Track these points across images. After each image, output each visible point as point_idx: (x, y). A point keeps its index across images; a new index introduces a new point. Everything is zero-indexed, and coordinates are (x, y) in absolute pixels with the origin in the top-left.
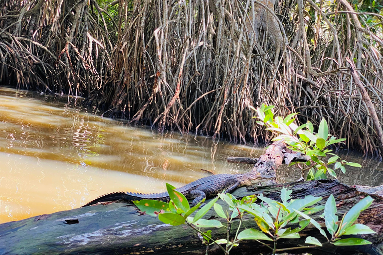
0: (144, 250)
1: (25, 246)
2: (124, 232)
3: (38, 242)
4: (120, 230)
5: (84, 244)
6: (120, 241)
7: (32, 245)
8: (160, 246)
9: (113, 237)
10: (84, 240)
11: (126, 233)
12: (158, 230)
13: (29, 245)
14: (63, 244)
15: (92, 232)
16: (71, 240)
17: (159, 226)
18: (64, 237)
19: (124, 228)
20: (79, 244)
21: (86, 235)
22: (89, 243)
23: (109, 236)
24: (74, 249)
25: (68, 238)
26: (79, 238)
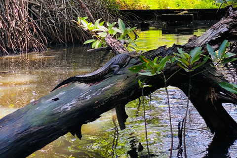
0: (100, 104)
1: (37, 120)
2: (87, 97)
3: (44, 116)
4: (85, 96)
5: (69, 109)
6: (87, 103)
7: (41, 118)
8: (107, 100)
9: (83, 101)
10: (68, 107)
11: (89, 97)
12: (104, 91)
13: (40, 119)
14: (58, 113)
15: (71, 101)
16: (61, 109)
17: (103, 89)
18: (57, 108)
19: (86, 95)
20: (67, 110)
21: (68, 104)
22: (72, 108)
23: (80, 102)
24: (65, 114)
25: (59, 109)
26: (65, 107)
